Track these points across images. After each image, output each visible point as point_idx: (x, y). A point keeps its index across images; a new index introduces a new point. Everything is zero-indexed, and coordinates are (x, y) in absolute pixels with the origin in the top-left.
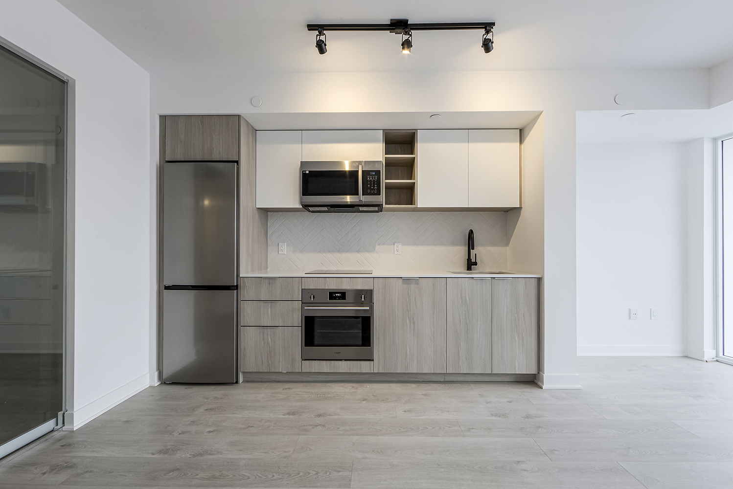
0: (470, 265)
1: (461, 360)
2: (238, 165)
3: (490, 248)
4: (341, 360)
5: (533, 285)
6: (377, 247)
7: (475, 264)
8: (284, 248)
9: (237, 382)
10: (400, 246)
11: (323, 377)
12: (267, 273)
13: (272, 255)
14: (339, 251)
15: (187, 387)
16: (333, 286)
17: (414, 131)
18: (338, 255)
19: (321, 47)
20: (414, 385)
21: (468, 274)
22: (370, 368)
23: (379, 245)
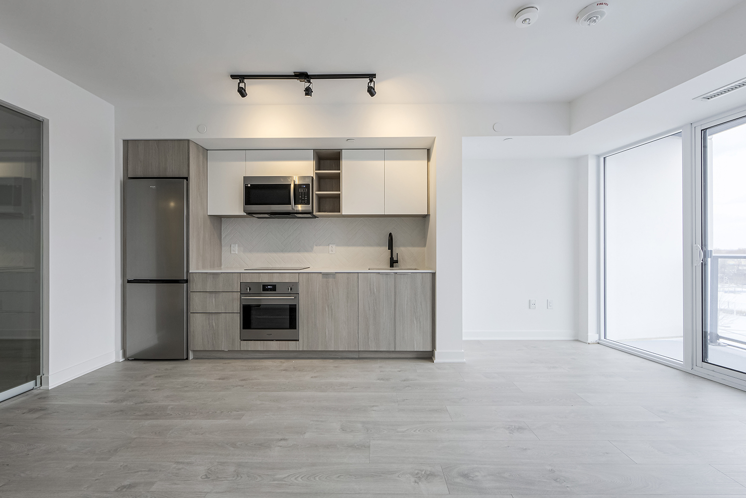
0: (393, 262)
1: (370, 340)
2: (187, 180)
3: (410, 248)
4: (273, 340)
5: (429, 278)
6: (315, 248)
7: (397, 262)
8: (236, 249)
9: (187, 359)
10: (334, 246)
11: (259, 354)
12: (221, 269)
13: (225, 254)
14: (282, 251)
15: (146, 362)
16: (265, 279)
17: (339, 151)
18: (282, 255)
19: (242, 92)
20: (331, 361)
21: (390, 270)
22: (296, 346)
23: (316, 246)
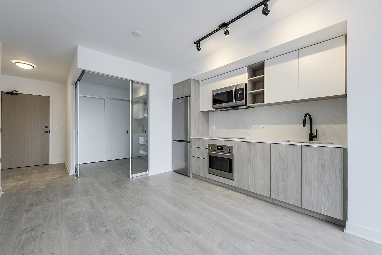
0: (312, 137)
2: (190, 97)
4: (221, 177)
5: (339, 154)
7: (316, 136)
8: (214, 127)
9: (190, 176)
10: (265, 125)
11: (216, 183)
12: (208, 137)
13: (210, 130)
14: (235, 128)
16: (218, 143)
17: (263, 62)
18: (234, 130)
19: (199, 49)
21: (309, 143)
22: (232, 184)
23: (253, 125)
